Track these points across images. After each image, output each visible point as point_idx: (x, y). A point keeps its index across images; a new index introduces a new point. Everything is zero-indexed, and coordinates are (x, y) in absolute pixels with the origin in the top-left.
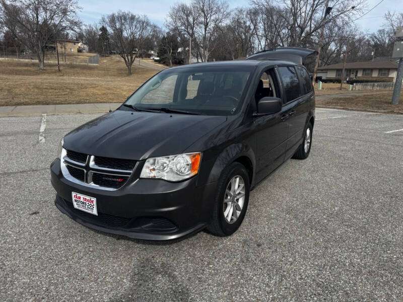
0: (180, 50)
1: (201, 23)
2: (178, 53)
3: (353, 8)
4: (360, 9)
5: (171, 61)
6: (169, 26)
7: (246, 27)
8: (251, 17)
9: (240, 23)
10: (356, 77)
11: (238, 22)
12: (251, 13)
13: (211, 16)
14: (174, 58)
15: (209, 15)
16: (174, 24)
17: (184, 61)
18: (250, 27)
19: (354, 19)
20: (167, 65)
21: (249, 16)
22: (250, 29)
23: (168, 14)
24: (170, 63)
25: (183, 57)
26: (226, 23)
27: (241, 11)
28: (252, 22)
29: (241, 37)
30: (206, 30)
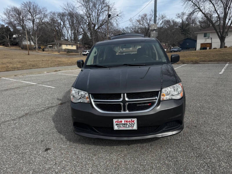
0: (14, 36)
1: (29, 19)
2: (13, 38)
3: (117, 15)
4: (121, 16)
5: (9, 44)
6: (4, 21)
7: (58, 23)
8: (60, 17)
9: (54, 20)
10: (123, 50)
11: (52, 20)
12: (60, 15)
13: (36, 16)
14: (11, 41)
15: (34, 15)
16: (8, 20)
17: (19, 43)
18: (60, 23)
19: (119, 21)
20: (6, 46)
21: (59, 17)
22: (61, 24)
23: (3, 12)
24: (8, 45)
25: (18, 41)
26: (46, 20)
27: (54, 14)
28: (62, 20)
29: (56, 29)
30: (33, 24)
